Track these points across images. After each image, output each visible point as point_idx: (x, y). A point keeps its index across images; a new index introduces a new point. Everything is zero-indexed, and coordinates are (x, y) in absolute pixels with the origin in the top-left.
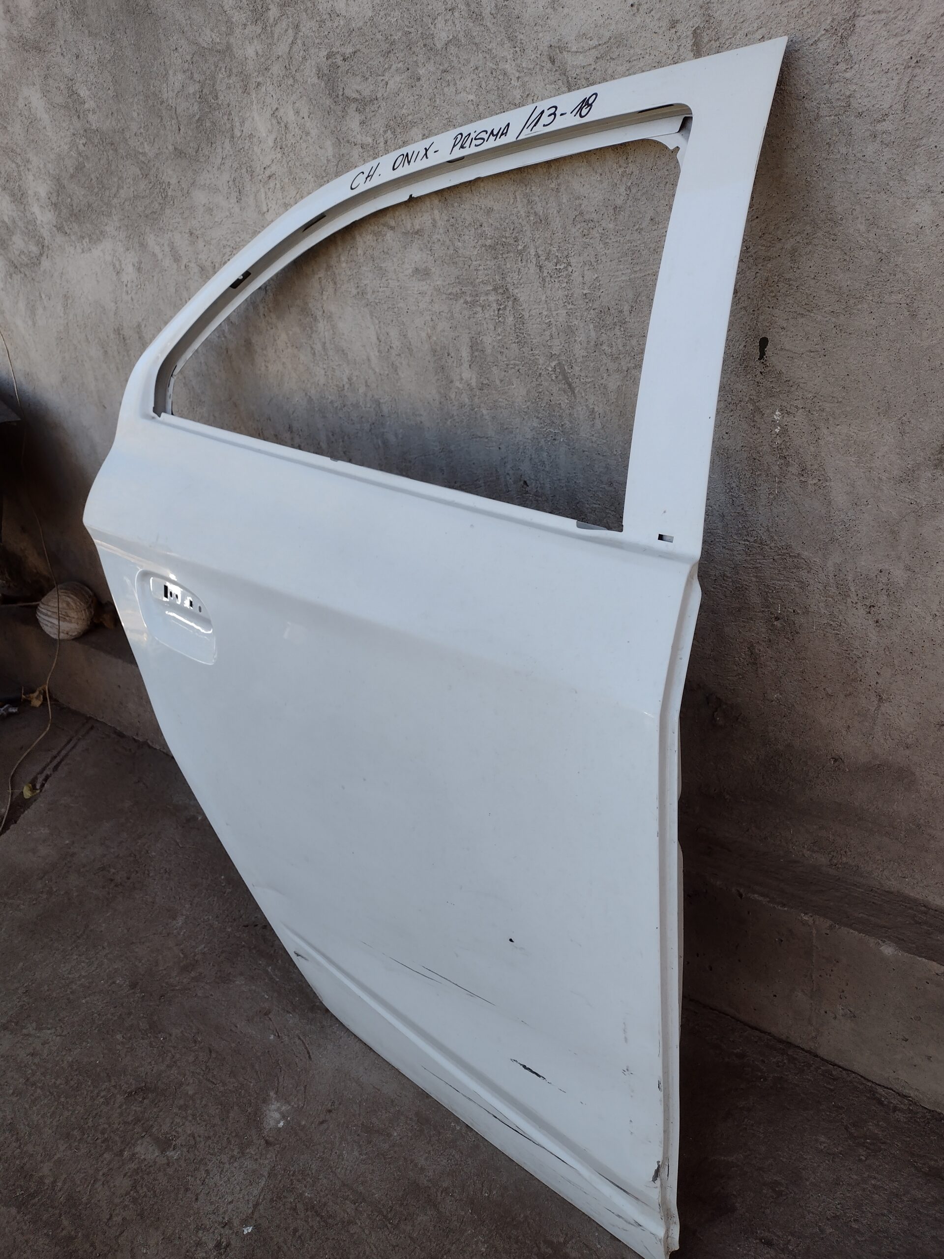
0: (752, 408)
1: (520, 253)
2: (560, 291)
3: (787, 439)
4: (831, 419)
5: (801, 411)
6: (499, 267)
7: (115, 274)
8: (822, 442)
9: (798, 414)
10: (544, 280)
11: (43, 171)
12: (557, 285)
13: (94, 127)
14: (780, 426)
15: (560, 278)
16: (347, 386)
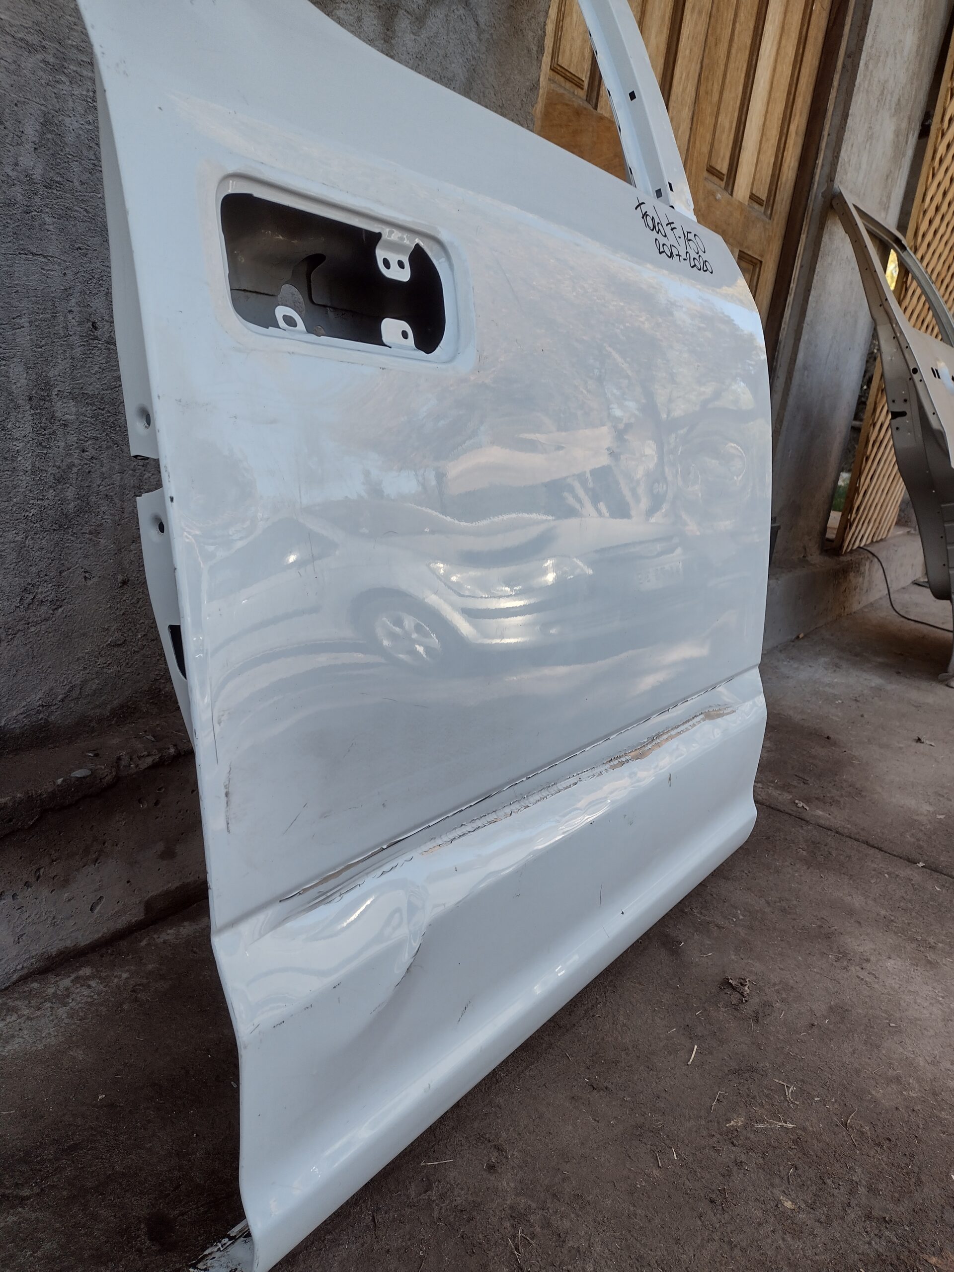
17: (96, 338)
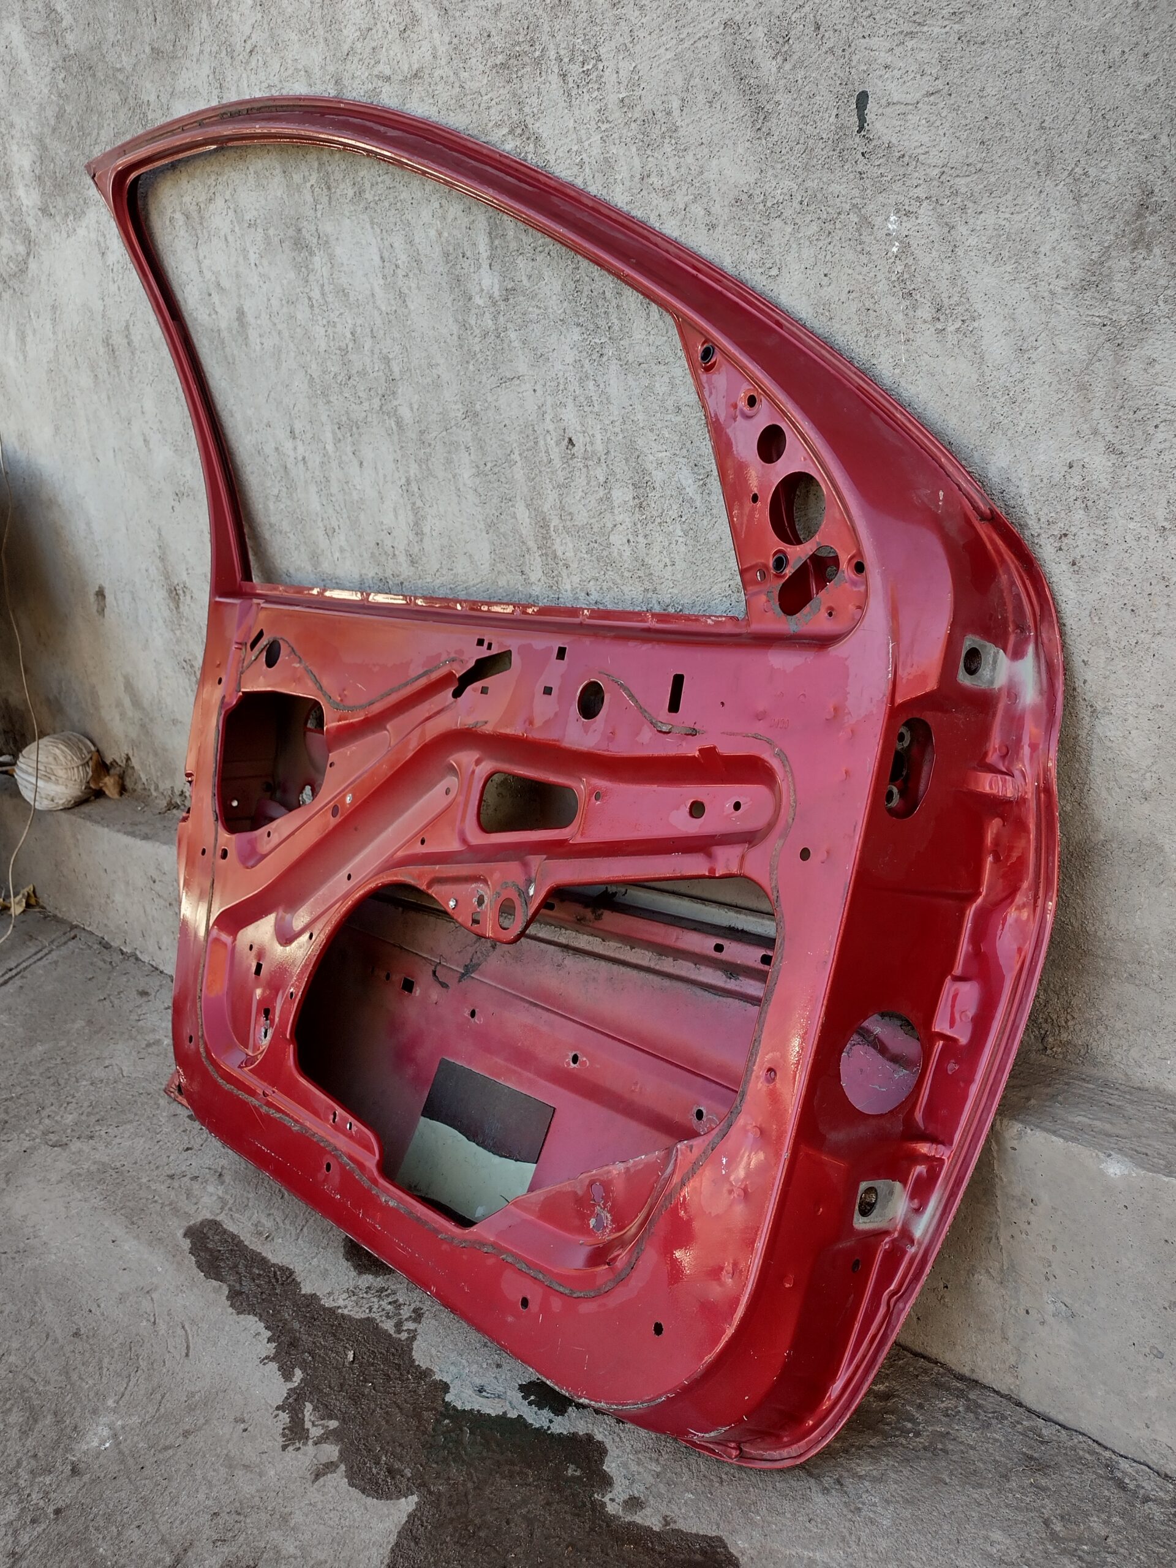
0: (856, 220)
1: (537, 62)
2: (591, 107)
3: (910, 261)
4: (970, 205)
5: (925, 203)
6: (515, 95)
7: (100, 256)
8: (960, 252)
9: (921, 211)
10: (569, 95)
11: (26, 134)
12: (586, 97)
13: (72, 52)
14: (897, 239)
15: (590, 86)
16: (351, 345)
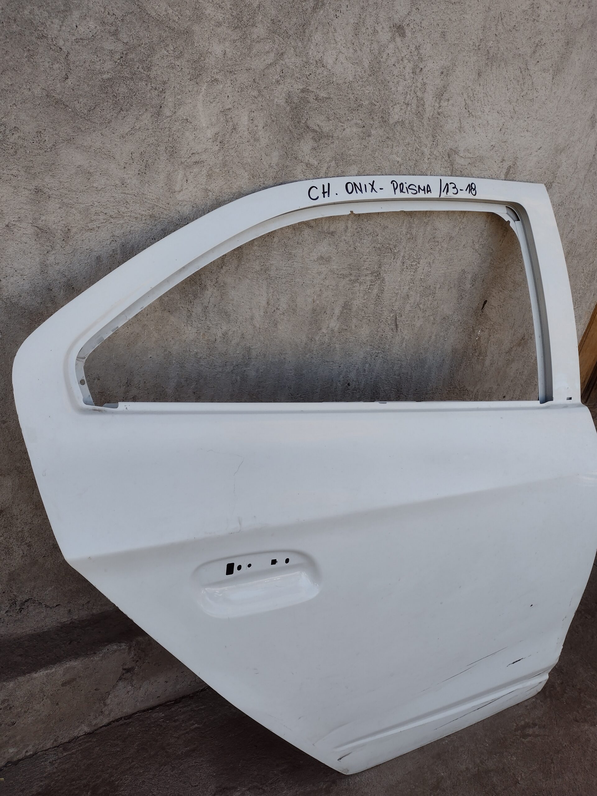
17: (348, 389)
